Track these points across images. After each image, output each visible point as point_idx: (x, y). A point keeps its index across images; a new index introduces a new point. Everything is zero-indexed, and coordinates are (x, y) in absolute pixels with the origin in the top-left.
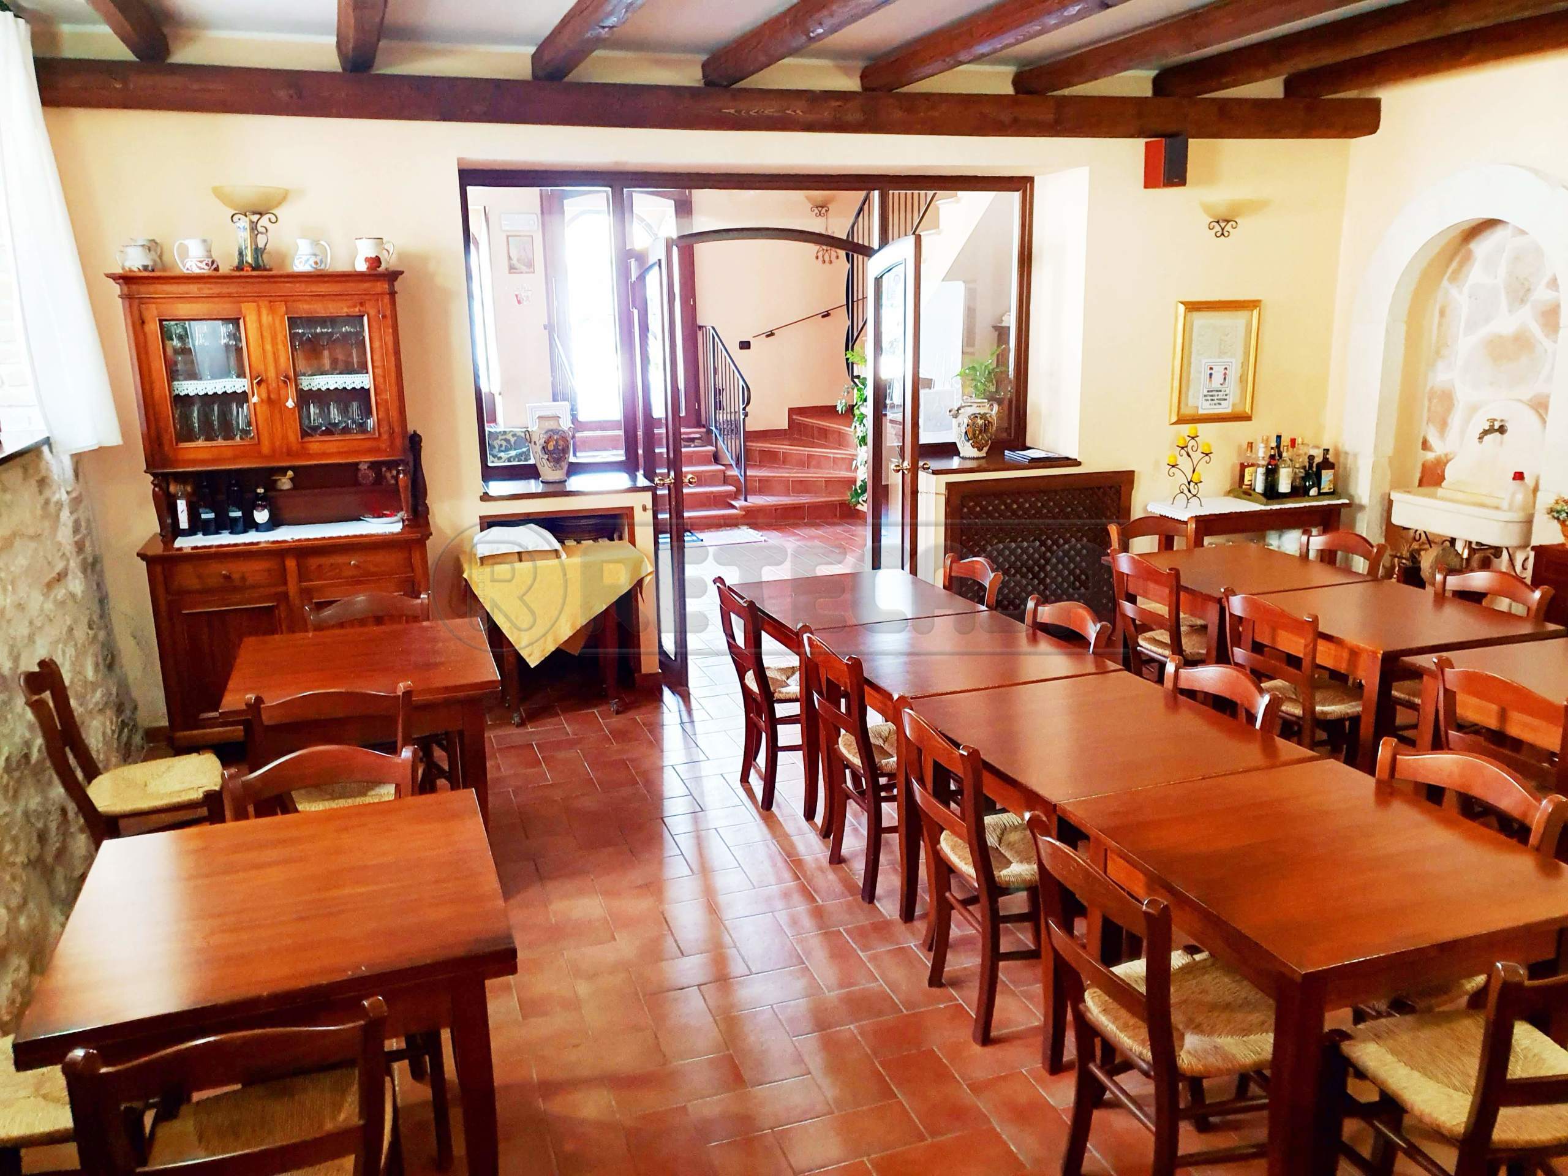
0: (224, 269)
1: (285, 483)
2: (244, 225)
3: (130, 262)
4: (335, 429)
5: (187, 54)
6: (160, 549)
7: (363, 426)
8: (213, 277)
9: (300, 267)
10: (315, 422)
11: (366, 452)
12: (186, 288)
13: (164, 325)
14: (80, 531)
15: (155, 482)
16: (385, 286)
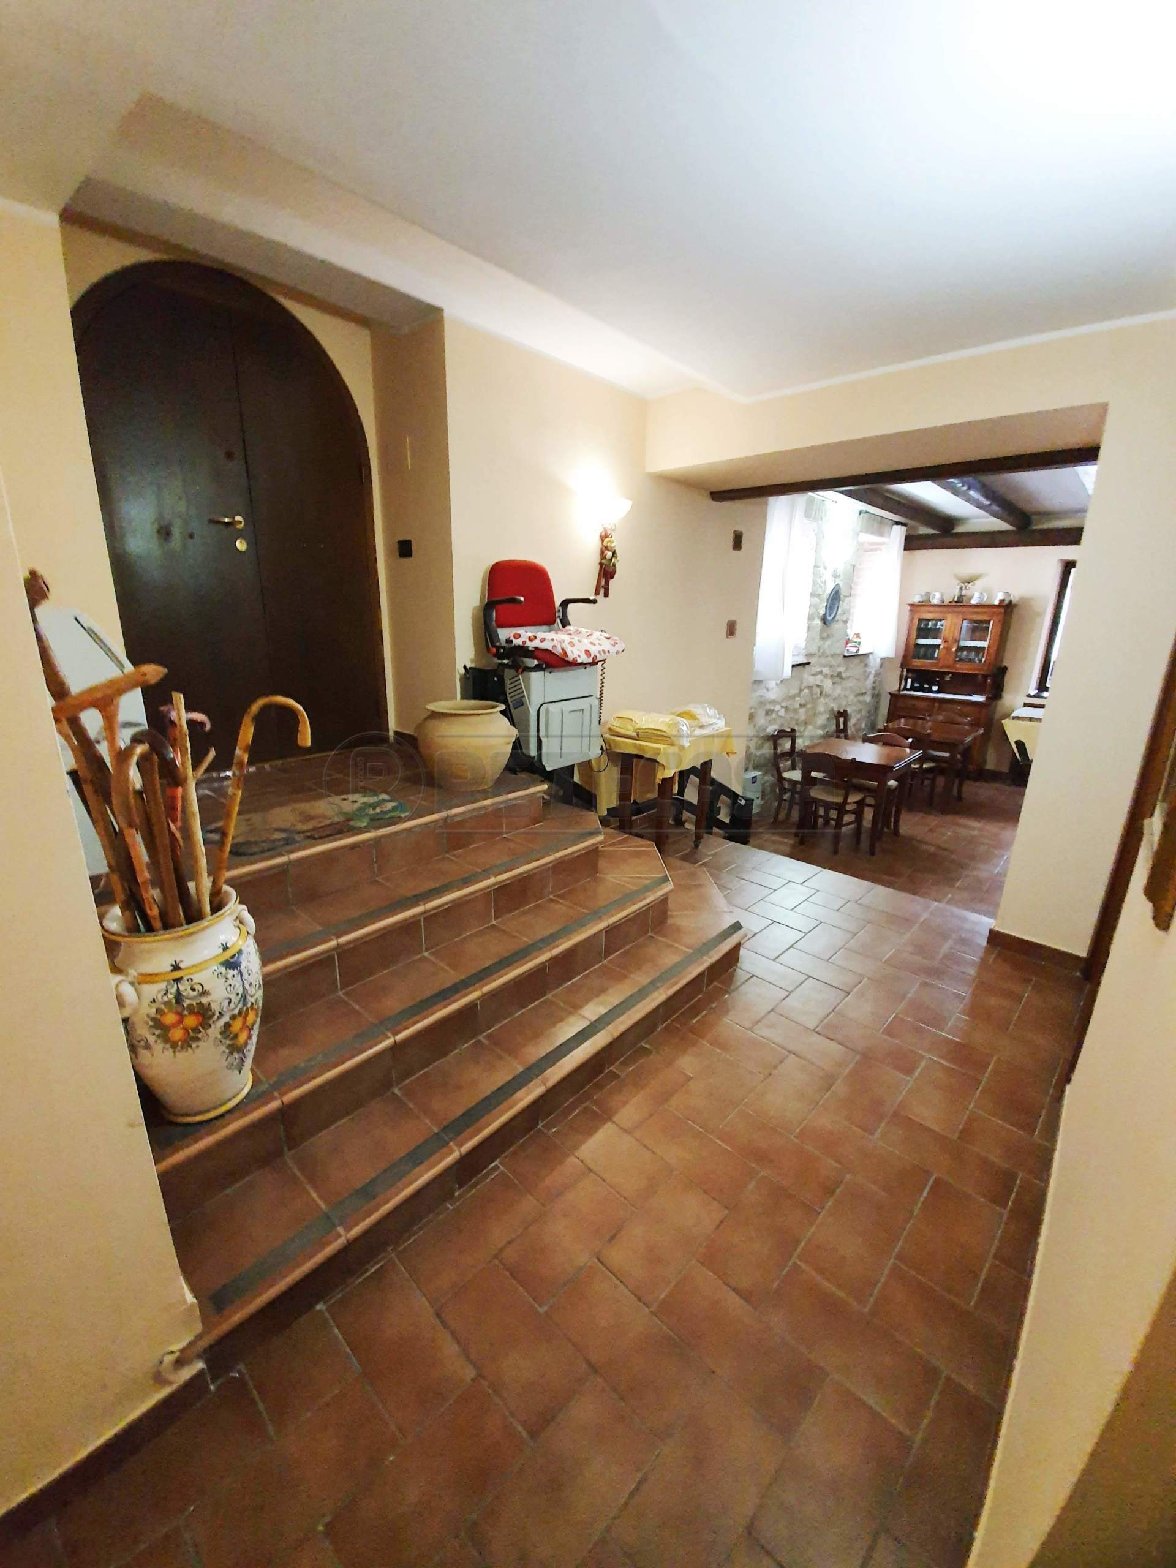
0: (945, 603)
1: (948, 678)
2: (959, 587)
3: (916, 599)
4: (970, 660)
5: (959, 529)
6: (897, 693)
7: (981, 661)
8: (942, 605)
9: (974, 602)
10: (963, 657)
11: (979, 670)
12: (932, 609)
13: (920, 620)
14: (874, 683)
15: (902, 671)
16: (1003, 610)
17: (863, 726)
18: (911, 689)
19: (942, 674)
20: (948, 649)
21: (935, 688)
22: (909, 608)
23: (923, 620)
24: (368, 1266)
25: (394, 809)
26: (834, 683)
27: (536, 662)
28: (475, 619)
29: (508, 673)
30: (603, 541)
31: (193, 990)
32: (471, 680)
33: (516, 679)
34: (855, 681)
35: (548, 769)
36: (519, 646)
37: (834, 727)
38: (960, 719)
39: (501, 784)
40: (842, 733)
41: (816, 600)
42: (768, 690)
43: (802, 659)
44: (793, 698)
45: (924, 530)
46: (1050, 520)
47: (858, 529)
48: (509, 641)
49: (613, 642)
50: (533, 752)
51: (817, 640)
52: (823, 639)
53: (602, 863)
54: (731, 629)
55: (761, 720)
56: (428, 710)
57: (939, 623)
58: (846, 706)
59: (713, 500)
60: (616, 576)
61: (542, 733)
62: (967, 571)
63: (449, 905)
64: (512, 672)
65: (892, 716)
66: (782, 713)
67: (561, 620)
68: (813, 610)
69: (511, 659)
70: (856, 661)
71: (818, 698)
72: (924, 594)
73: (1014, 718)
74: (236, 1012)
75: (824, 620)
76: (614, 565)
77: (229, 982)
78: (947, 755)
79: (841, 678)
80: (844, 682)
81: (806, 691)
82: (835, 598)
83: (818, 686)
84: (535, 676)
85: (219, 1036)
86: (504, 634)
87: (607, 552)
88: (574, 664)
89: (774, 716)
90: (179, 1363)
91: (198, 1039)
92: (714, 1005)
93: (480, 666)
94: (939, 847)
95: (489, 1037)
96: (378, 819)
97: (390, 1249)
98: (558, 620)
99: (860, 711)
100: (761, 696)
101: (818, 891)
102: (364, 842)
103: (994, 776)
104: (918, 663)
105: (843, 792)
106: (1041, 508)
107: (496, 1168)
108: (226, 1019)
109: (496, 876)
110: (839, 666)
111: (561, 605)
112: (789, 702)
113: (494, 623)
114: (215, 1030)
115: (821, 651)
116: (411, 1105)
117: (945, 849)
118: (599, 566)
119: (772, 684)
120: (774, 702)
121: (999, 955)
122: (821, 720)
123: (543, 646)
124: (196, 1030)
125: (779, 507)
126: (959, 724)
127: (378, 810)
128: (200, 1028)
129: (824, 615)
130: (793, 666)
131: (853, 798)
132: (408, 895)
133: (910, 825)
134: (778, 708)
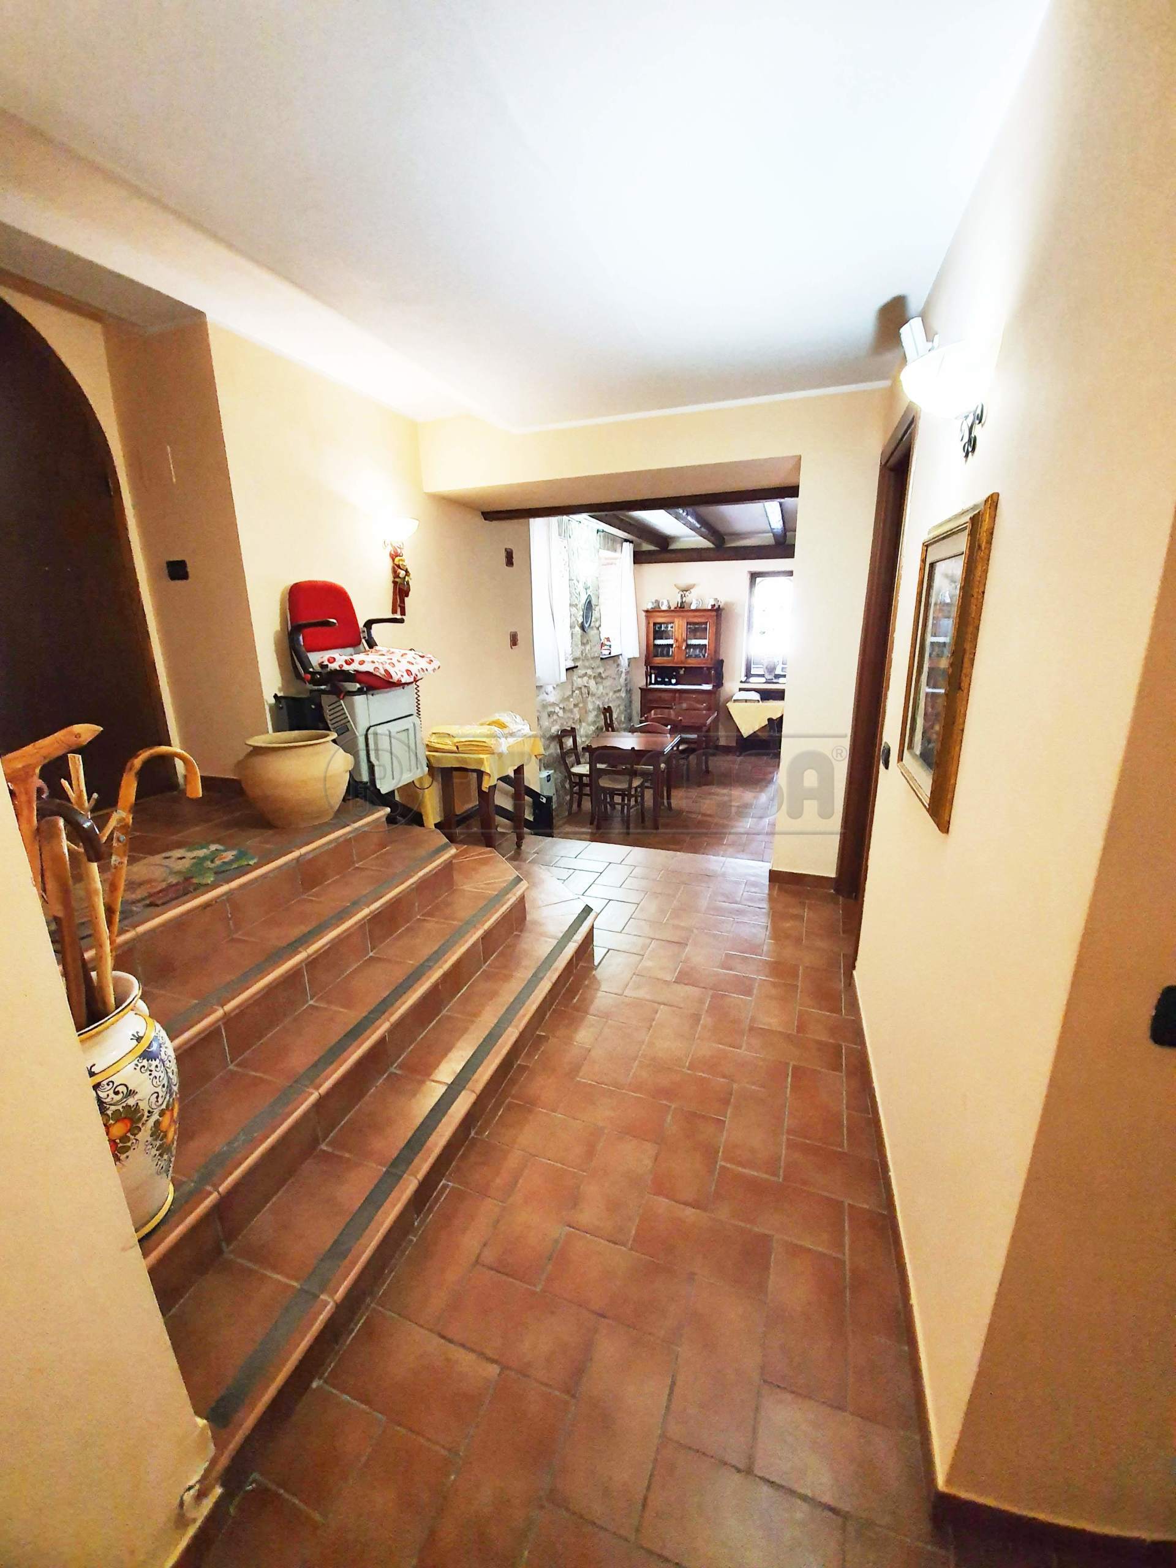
0: (672, 609)
1: (682, 672)
2: (680, 595)
3: (650, 606)
4: (696, 656)
5: (673, 547)
6: (645, 687)
7: (704, 656)
8: (669, 611)
9: (693, 607)
10: (691, 654)
11: (704, 664)
12: (662, 614)
13: (655, 624)
14: (626, 680)
15: (647, 669)
16: (714, 613)
17: (623, 719)
18: (654, 684)
19: (676, 669)
20: (679, 647)
21: (674, 681)
22: (644, 614)
23: (659, 623)
24: (352, 1326)
25: (237, 858)
26: (596, 683)
27: (358, 686)
28: (278, 644)
29: (326, 700)
30: (393, 560)
31: (117, 1093)
32: (285, 711)
33: (337, 704)
34: (612, 680)
35: (383, 791)
36: (336, 670)
37: (602, 723)
38: (699, 706)
39: (342, 815)
40: (609, 726)
41: (574, 610)
42: (547, 694)
43: (571, 664)
44: (568, 699)
45: (647, 547)
46: (738, 540)
47: (598, 546)
48: (323, 666)
49: (428, 660)
50: (365, 778)
51: (580, 646)
52: (583, 644)
53: (457, 877)
54: (514, 640)
55: (546, 723)
56: (250, 745)
57: (670, 626)
58: (608, 703)
59: (485, 519)
60: (410, 593)
61: (373, 759)
62: (684, 582)
63: (328, 946)
64: (333, 698)
65: (645, 709)
66: (561, 713)
67: (366, 641)
68: (573, 619)
69: (329, 685)
70: (610, 662)
71: (587, 697)
72: (654, 601)
73: (735, 701)
74: (164, 1106)
75: (582, 627)
76: (408, 583)
77: (154, 1073)
78: (694, 736)
79: (602, 678)
80: (604, 681)
81: (577, 692)
82: (589, 606)
83: (585, 686)
84: (359, 700)
85: (150, 1139)
86: (316, 658)
87: (399, 570)
88: (399, 684)
89: (555, 717)
90: (201, 1495)
91: (127, 1149)
92: (586, 982)
93: (292, 693)
94: (704, 815)
95: (400, 1067)
96: (224, 872)
97: (368, 1300)
98: (363, 641)
99: (619, 706)
100: (543, 700)
101: (635, 866)
102: (216, 900)
103: (727, 750)
104: (659, 661)
105: (628, 778)
106: (731, 530)
107: (445, 1187)
108: (155, 1117)
109: (368, 906)
110: (598, 667)
111: (365, 626)
112: (565, 704)
113: (304, 649)
114: (144, 1135)
115: (584, 655)
116: (347, 1155)
117: (710, 816)
118: (392, 585)
119: (550, 689)
120: (554, 704)
121: (780, 889)
122: (591, 717)
123: (363, 668)
124: (124, 1139)
125: (537, 525)
126: (698, 709)
127: (218, 862)
128: (129, 1134)
129: (583, 622)
130: (567, 670)
131: (636, 783)
132: (283, 945)
133: (680, 799)
134: (557, 709)
